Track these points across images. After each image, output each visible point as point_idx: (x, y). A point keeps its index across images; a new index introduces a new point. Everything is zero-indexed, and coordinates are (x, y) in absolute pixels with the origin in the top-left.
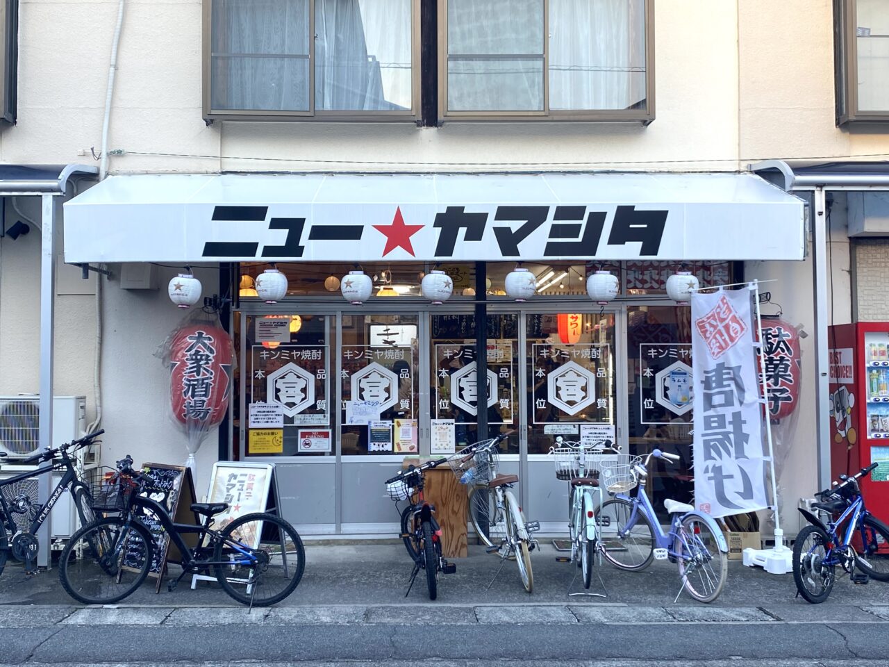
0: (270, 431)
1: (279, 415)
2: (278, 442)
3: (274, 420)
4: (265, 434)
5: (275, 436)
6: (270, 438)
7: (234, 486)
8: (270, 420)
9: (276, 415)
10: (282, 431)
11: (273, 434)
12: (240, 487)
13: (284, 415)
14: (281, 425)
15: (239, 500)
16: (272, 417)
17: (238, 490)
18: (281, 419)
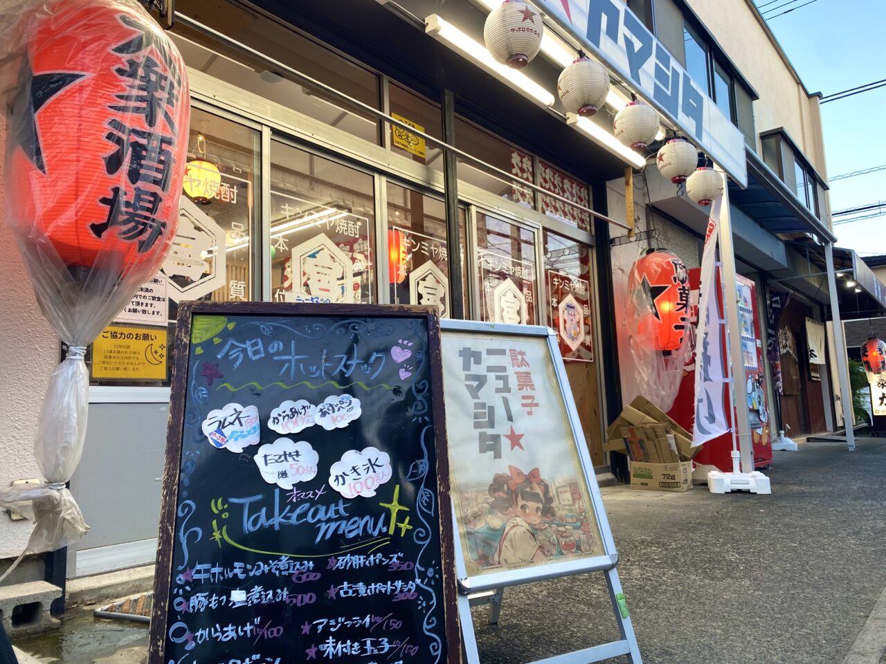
0: (141, 332)
1: (159, 299)
2: (157, 356)
3: (148, 309)
4: (129, 336)
5: (150, 342)
6: (141, 345)
7: (481, 380)
8: (140, 308)
9: (154, 298)
10: (165, 333)
11: (146, 337)
12: (500, 384)
13: (171, 300)
14: (163, 320)
15: (510, 419)
16: (144, 301)
17: (498, 390)
18: (163, 307)
